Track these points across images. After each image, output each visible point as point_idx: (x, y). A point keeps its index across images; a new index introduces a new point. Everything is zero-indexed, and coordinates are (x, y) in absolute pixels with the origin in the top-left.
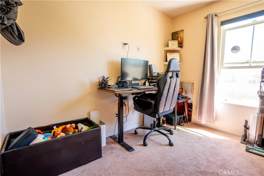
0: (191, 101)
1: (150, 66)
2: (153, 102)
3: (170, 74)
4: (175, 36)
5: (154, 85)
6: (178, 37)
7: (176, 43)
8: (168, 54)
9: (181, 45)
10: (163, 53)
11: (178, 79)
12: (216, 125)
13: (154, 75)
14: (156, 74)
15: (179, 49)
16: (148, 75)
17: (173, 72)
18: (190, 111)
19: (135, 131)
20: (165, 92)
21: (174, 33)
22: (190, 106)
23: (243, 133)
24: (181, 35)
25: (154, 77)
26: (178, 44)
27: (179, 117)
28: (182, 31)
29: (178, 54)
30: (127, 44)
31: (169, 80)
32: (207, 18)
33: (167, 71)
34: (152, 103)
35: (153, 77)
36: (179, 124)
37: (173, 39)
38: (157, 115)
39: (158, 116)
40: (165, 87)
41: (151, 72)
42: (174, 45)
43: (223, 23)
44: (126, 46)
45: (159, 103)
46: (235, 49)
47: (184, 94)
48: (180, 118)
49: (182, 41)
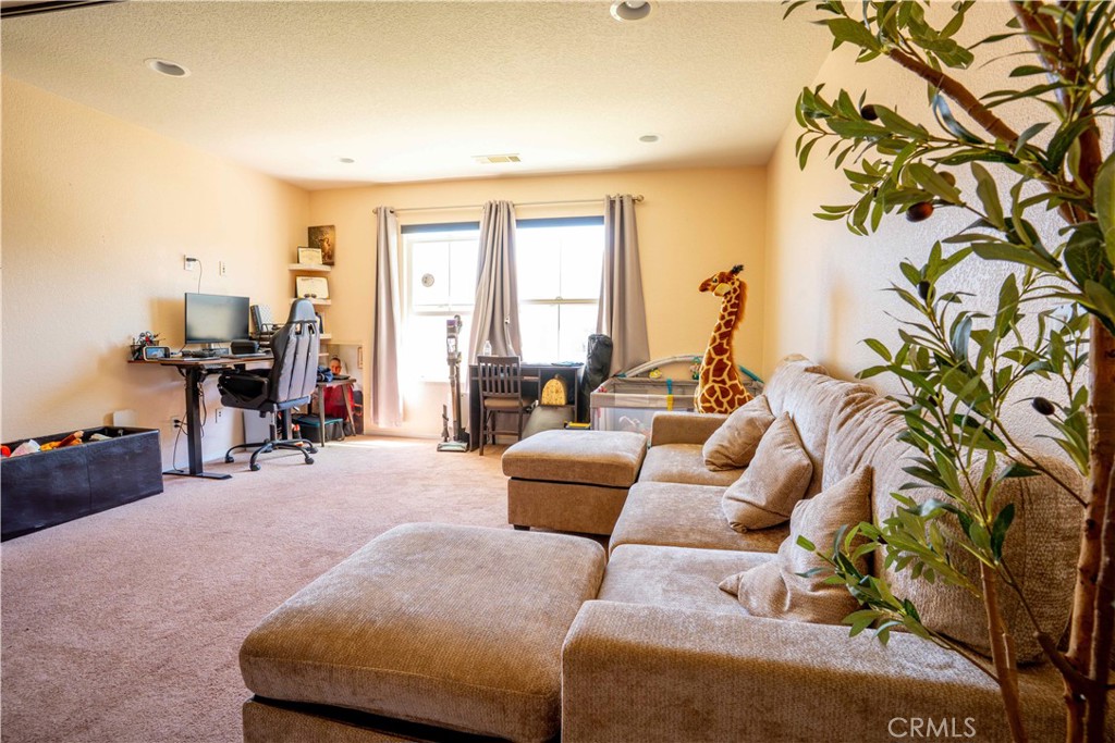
0: (359, 386)
1: (254, 310)
2: (265, 380)
3: (295, 327)
4: (315, 237)
5: (267, 352)
6: (323, 240)
7: (317, 254)
8: (299, 279)
9: (329, 259)
10: (287, 277)
11: (313, 335)
12: (404, 427)
13: (265, 330)
14: (270, 328)
15: (326, 268)
16: (251, 330)
17: (302, 323)
18: (358, 410)
19: (227, 455)
20: (288, 360)
21: (314, 228)
22: (358, 397)
23: (442, 429)
24: (328, 235)
25: (266, 333)
26: (324, 257)
27: (331, 422)
28: (332, 227)
29: (324, 280)
30: (194, 260)
31: (293, 338)
32: (376, 212)
33: (290, 322)
34: (263, 383)
35: (262, 334)
36: (335, 438)
37: (312, 244)
38: (275, 405)
39: (278, 407)
40: (288, 350)
41: (256, 323)
42: (312, 259)
43: (405, 229)
44: (192, 263)
45: (278, 381)
46: (427, 280)
47: (343, 373)
48: (335, 425)
49: (333, 251)
